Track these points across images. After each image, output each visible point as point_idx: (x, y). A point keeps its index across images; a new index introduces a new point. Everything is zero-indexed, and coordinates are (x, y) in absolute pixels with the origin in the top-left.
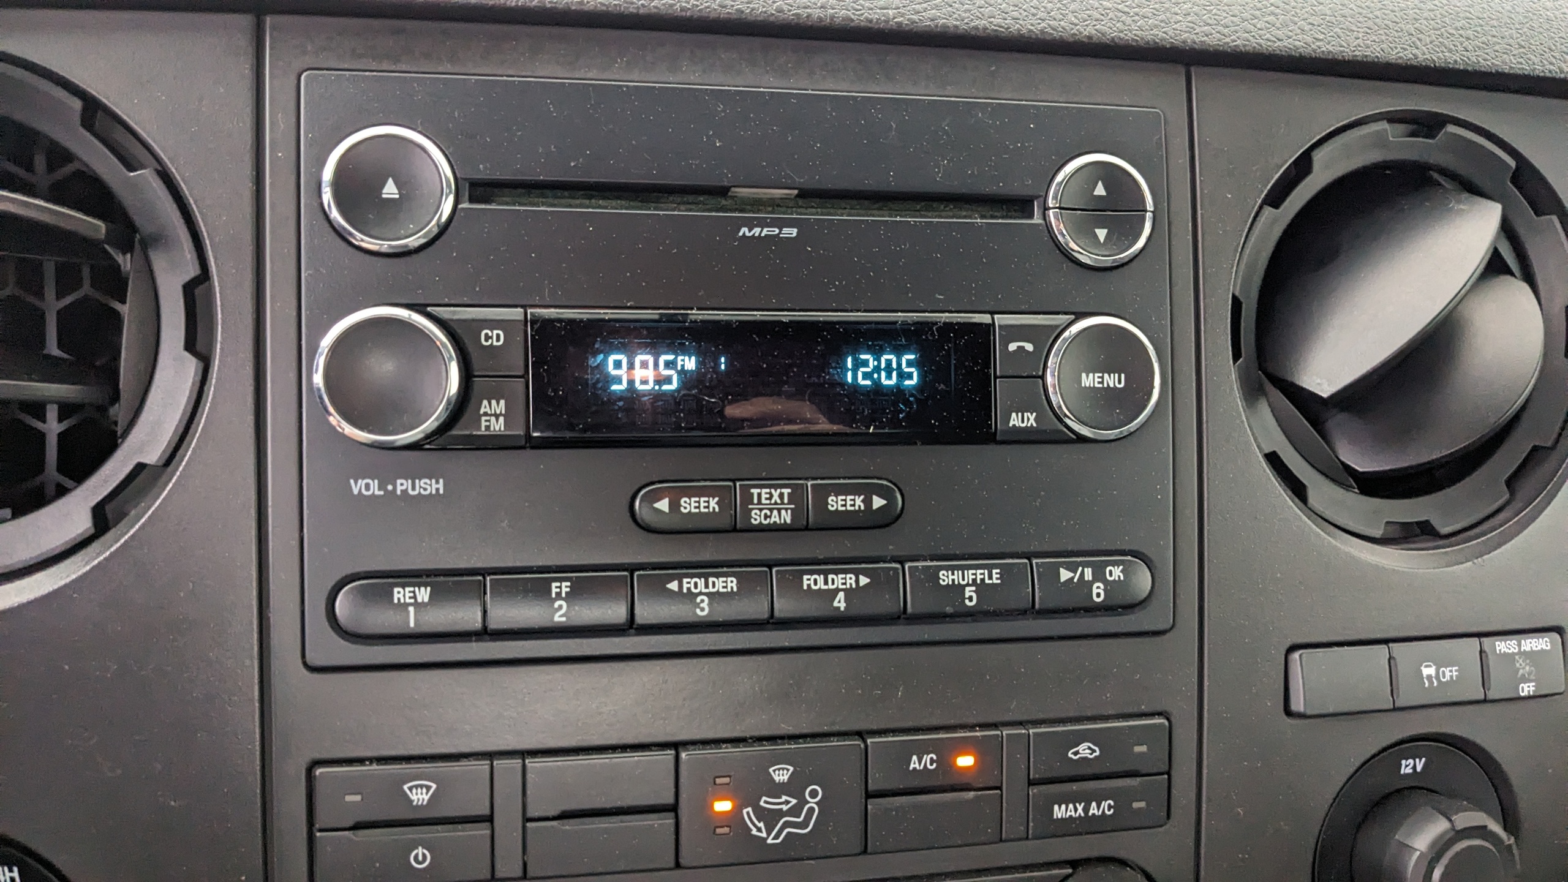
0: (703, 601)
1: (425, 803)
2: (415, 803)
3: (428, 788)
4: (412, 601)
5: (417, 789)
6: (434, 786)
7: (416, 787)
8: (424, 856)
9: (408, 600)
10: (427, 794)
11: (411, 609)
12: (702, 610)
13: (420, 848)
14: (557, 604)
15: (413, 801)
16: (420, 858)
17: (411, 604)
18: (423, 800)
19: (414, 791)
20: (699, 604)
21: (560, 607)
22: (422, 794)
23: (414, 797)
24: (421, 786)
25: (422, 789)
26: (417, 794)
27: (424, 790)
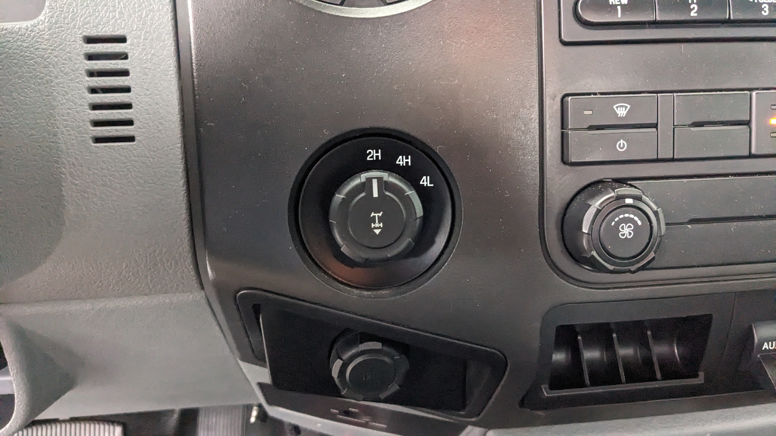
0: (765, 7)
1: (624, 116)
2: (619, 116)
3: (626, 107)
4: (619, 3)
5: (620, 108)
6: (629, 106)
7: (620, 106)
8: (624, 144)
9: (617, 3)
10: (625, 110)
11: (619, 8)
12: (765, 12)
13: (622, 140)
14: (692, 7)
15: (618, 115)
16: (622, 146)
17: (618, 5)
18: (623, 114)
19: (619, 108)
20: (763, 8)
21: (694, 8)
22: (623, 110)
23: (618, 112)
24: (622, 106)
25: (623, 108)
26: (620, 111)
27: (624, 108)
